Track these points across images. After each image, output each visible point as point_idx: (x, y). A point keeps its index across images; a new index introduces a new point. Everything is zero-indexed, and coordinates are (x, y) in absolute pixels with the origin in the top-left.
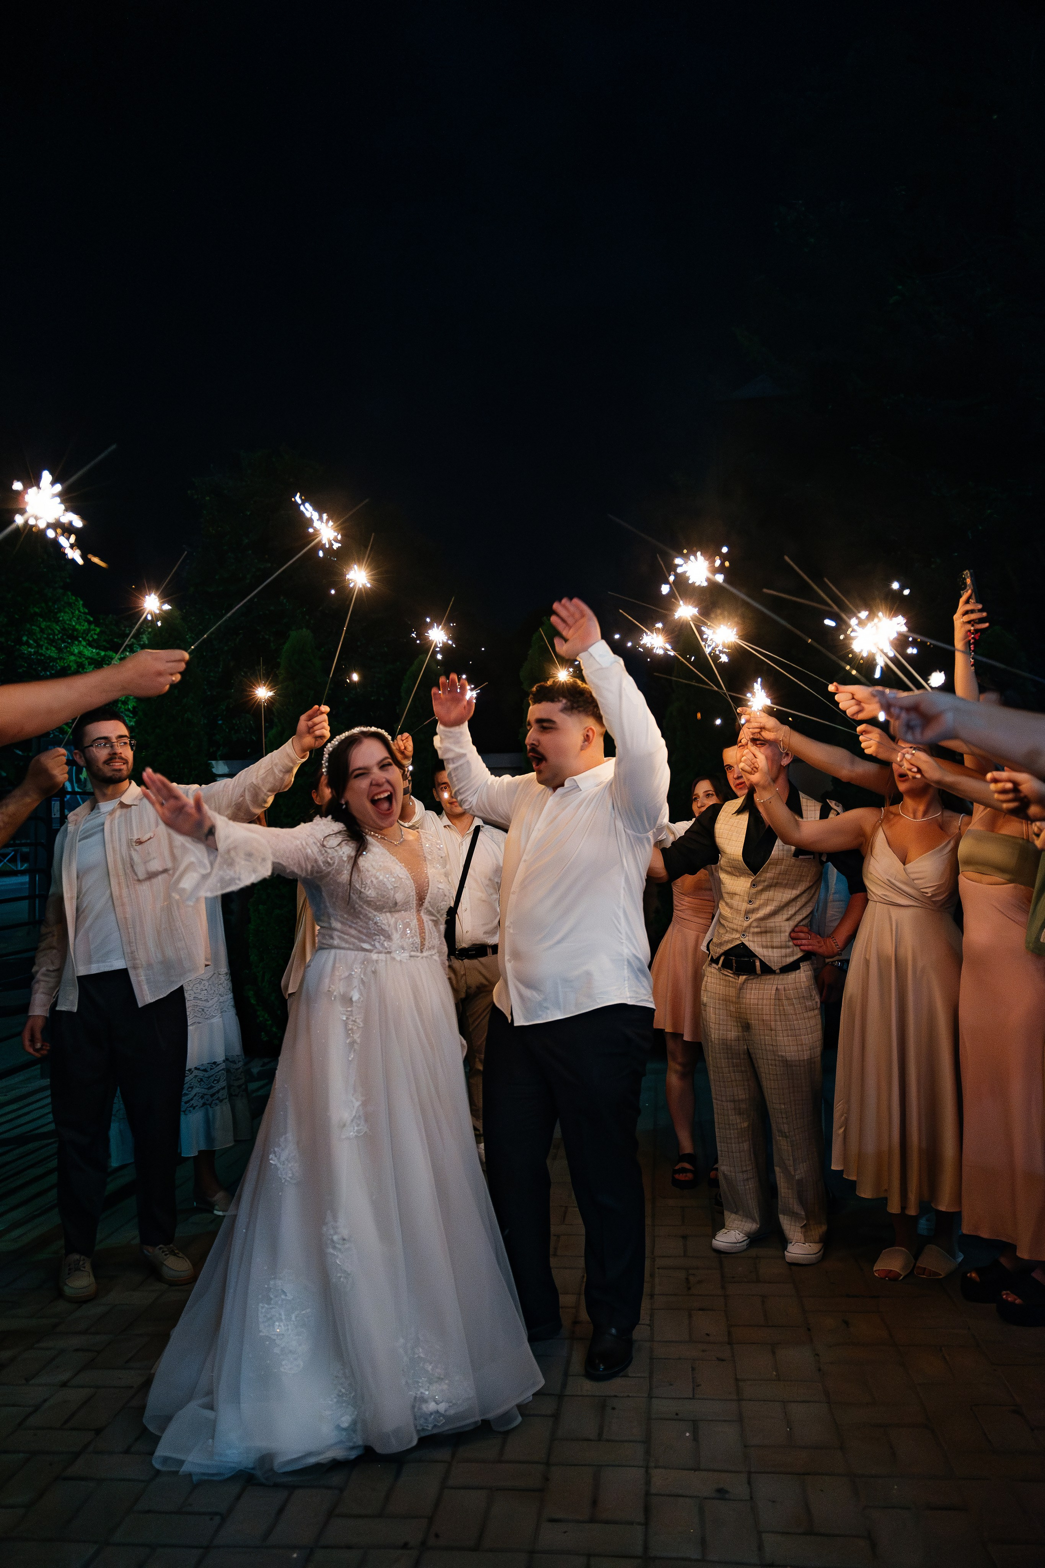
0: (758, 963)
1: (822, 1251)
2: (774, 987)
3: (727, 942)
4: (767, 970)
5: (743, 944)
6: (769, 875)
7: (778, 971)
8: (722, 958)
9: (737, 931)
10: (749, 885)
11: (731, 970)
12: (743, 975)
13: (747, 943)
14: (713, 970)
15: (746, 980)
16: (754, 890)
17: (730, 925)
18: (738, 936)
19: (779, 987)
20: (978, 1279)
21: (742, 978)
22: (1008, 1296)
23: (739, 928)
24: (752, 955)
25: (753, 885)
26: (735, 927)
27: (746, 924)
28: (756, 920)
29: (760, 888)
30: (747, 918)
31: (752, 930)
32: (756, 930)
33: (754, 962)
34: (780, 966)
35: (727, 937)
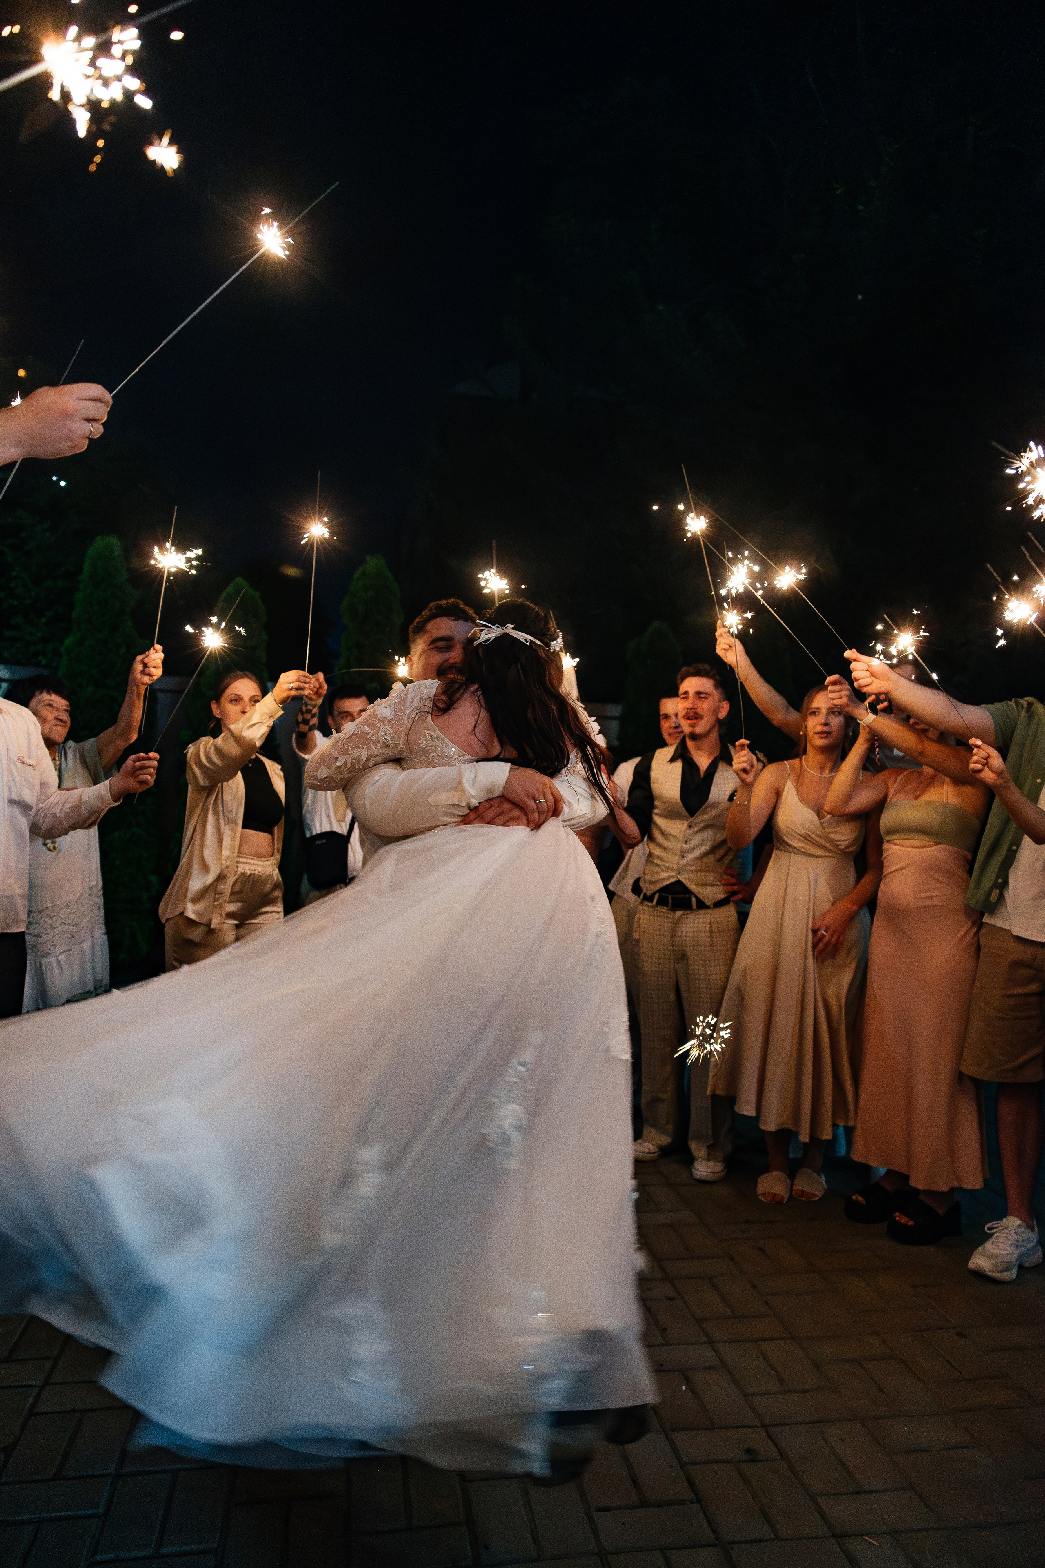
0: (694, 900)
1: (726, 1170)
2: (709, 920)
3: (663, 879)
4: (701, 905)
5: (679, 882)
6: (705, 817)
7: (712, 906)
8: (657, 896)
9: (673, 869)
10: (685, 826)
11: (667, 906)
12: (680, 910)
13: (683, 881)
14: (645, 908)
15: (683, 915)
16: (689, 832)
17: (667, 864)
18: (674, 873)
19: (713, 920)
20: (864, 1202)
21: (678, 913)
22: (900, 1218)
23: (675, 867)
24: (690, 892)
25: (690, 827)
26: (671, 865)
27: (682, 862)
28: (692, 859)
29: (695, 829)
30: (683, 857)
31: (688, 868)
32: (692, 868)
33: (690, 899)
34: (713, 901)
35: (663, 875)
